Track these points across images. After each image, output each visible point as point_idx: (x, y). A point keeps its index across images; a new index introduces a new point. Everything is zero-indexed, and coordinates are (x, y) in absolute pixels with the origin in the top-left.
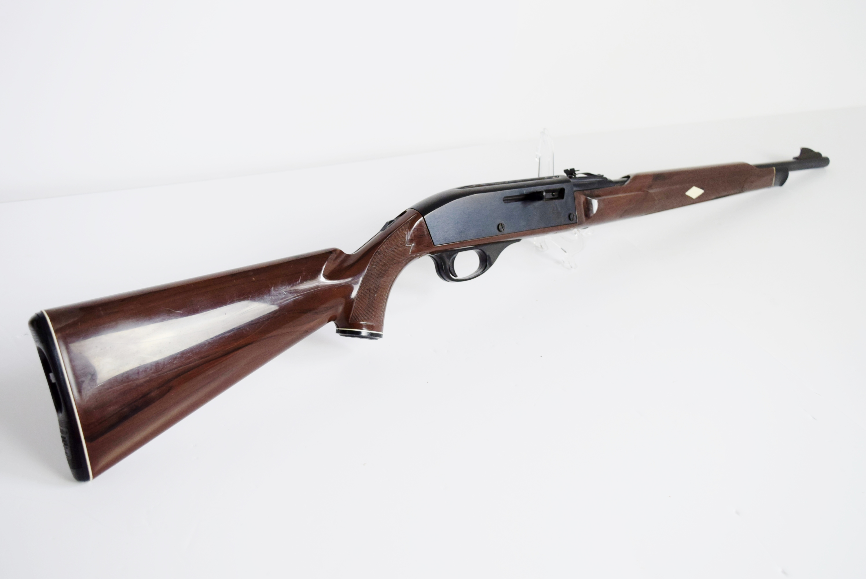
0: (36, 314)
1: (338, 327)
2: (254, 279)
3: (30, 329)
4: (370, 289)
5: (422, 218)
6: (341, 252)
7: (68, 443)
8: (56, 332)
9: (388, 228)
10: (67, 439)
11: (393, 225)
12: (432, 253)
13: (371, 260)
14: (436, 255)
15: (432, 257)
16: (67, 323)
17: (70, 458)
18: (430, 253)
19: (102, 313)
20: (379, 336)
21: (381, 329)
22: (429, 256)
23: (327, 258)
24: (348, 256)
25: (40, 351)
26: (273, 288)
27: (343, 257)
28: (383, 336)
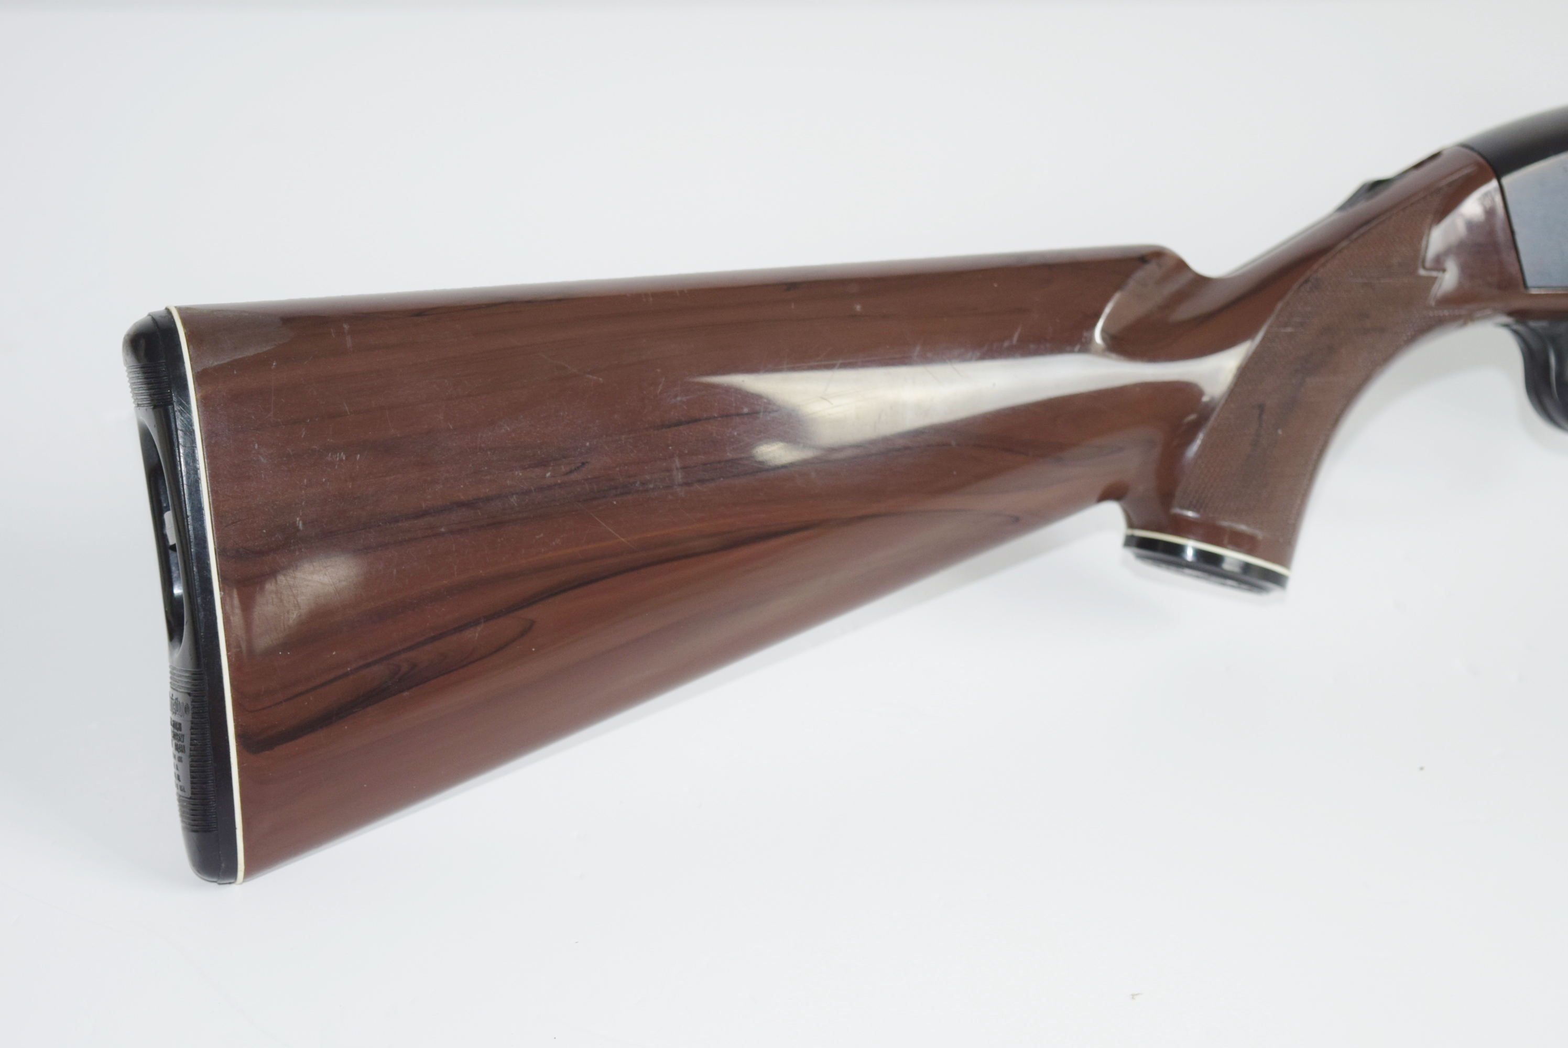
0: (149, 315)
1: (1131, 525)
2: (858, 308)
3: (126, 362)
4: (1261, 407)
5: (1494, 184)
6: (1181, 265)
7: (187, 743)
8: (200, 378)
9: (1363, 206)
10: (186, 730)
11: (1383, 198)
12: (1520, 316)
13: (1280, 305)
14: (1533, 330)
15: (1516, 333)
16: (238, 356)
17: (188, 793)
18: (1510, 314)
19: (349, 342)
20: (1277, 580)
21: (1284, 559)
22: (1506, 326)
23: (1127, 275)
24: (1201, 281)
25: (146, 437)
26: (918, 348)
27: (1180, 281)
28: (1291, 584)
